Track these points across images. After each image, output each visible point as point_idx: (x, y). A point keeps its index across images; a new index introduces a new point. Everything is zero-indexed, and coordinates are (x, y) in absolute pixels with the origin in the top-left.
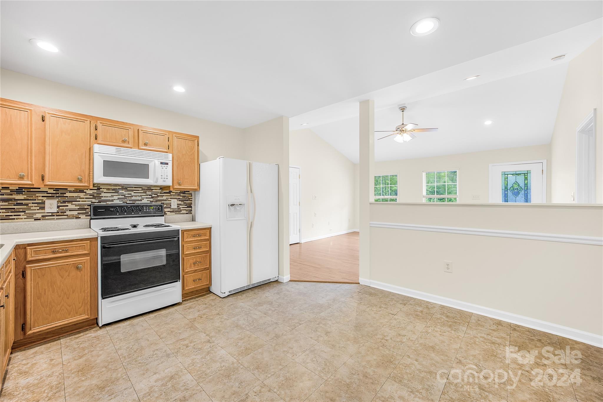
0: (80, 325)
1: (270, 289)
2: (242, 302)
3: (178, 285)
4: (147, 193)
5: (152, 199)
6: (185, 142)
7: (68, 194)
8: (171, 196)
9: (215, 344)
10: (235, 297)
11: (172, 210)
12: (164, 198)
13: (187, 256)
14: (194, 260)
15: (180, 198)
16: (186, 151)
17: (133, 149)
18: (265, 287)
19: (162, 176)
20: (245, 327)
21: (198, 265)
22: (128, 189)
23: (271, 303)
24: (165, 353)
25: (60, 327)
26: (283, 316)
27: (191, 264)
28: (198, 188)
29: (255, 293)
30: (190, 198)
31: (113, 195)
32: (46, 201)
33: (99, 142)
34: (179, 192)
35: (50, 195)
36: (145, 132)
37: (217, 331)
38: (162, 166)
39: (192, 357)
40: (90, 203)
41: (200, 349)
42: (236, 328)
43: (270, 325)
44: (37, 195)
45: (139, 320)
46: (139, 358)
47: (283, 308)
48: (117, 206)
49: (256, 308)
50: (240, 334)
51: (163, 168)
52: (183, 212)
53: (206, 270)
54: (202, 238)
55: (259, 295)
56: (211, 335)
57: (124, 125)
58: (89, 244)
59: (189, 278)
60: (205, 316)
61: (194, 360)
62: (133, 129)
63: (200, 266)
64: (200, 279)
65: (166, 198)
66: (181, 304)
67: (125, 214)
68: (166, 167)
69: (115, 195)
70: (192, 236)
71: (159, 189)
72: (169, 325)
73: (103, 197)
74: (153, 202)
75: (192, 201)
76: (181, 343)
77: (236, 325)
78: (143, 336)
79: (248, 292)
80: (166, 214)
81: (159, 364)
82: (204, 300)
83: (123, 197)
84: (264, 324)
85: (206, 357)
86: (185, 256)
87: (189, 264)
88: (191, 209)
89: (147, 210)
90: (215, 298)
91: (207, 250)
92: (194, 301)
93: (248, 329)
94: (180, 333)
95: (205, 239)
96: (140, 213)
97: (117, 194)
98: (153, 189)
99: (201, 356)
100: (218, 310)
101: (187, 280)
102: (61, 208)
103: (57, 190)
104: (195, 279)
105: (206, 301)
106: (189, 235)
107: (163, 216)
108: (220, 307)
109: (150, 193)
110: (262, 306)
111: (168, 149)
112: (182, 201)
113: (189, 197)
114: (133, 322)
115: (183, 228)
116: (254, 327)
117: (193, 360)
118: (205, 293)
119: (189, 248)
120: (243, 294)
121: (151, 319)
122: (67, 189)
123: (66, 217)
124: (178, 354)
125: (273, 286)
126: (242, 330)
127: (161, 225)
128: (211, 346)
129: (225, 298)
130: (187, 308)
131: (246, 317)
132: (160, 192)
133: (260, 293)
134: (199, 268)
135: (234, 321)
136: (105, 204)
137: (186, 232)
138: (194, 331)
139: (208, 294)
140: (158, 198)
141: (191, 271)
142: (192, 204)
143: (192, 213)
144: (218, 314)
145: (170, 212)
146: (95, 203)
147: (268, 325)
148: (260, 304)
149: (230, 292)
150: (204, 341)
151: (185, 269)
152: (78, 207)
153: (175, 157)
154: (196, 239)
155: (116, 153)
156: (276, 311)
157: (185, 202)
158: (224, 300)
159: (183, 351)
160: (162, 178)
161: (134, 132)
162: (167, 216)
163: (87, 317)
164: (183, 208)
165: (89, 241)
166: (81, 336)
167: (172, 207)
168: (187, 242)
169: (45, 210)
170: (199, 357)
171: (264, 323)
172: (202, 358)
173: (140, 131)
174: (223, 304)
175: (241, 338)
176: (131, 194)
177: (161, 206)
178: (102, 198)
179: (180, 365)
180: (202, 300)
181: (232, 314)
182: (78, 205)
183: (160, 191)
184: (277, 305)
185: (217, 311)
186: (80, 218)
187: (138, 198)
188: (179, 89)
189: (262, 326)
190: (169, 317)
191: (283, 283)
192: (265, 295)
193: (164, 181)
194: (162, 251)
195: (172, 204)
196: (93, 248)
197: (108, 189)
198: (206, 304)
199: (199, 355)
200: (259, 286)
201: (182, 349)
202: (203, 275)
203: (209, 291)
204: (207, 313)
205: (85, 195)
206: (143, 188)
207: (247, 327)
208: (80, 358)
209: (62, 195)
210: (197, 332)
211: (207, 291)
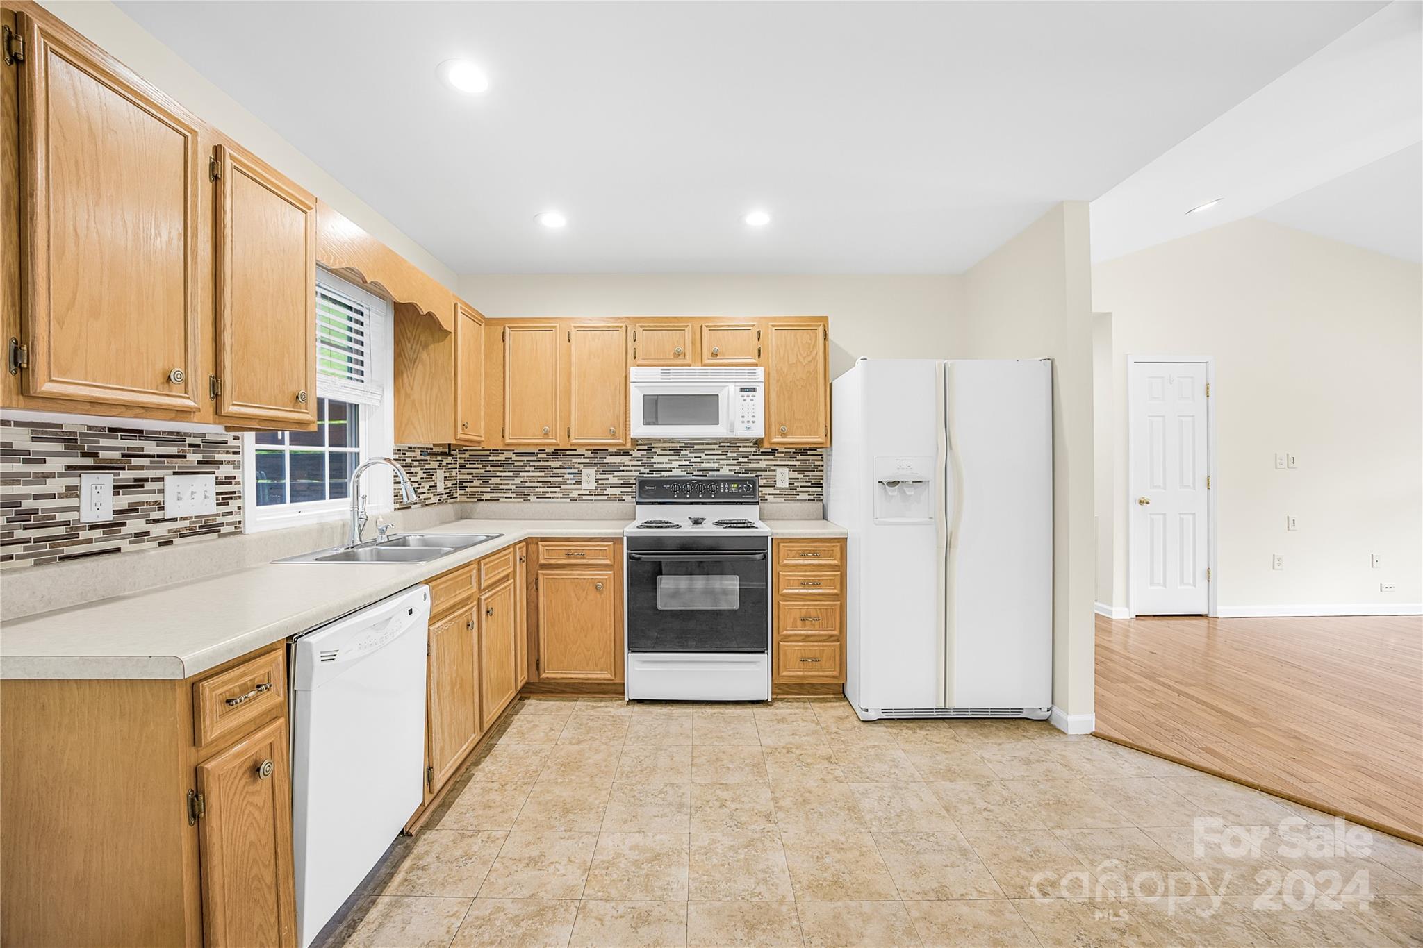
0: (604, 687)
1: (1008, 738)
2: (903, 750)
3: (761, 663)
4: (729, 454)
5: (737, 468)
6: (795, 336)
7: (609, 459)
8: (776, 460)
9: (776, 829)
10: (895, 731)
11: (778, 492)
12: (762, 464)
13: (788, 599)
14: (804, 612)
15: (795, 465)
16: (797, 356)
17: (694, 366)
18: (997, 728)
19: (743, 417)
20: (871, 820)
21: (813, 625)
22: (696, 447)
23: (984, 784)
24: (680, 798)
25: (581, 681)
26: (1000, 837)
27: (795, 619)
28: (826, 440)
29: (954, 738)
30: (819, 466)
31: (671, 460)
32: (583, 470)
33: (639, 362)
34: (794, 450)
35: (587, 461)
36: (713, 329)
37: (801, 799)
38: (743, 396)
39: (715, 834)
40: (637, 474)
41: (740, 825)
42: (847, 812)
43: (940, 848)
44: (574, 460)
45: (685, 713)
46: (639, 787)
47: (1016, 814)
48: (676, 481)
49: (932, 779)
50: (844, 833)
51: (745, 400)
52: (801, 496)
53: (832, 642)
54: (821, 562)
55: (963, 745)
56: (781, 803)
57: (677, 323)
58: (612, 547)
59: (791, 651)
60: (798, 752)
61: (715, 843)
62: (692, 326)
63: (817, 627)
64: (816, 660)
65: (766, 465)
66: (771, 705)
67: (688, 496)
68: (751, 398)
69: (673, 460)
70: (798, 555)
71: (752, 444)
72: (722, 744)
73: (655, 463)
74: (740, 473)
75: (822, 471)
76: (718, 792)
77: (850, 804)
78: (670, 746)
79: (938, 726)
80: (767, 500)
81: (658, 816)
82: (819, 713)
83: (687, 463)
84: (925, 837)
85: (739, 851)
86: (781, 598)
87: (792, 620)
88: (820, 489)
89: (727, 491)
90: (846, 714)
91: (836, 591)
92: (797, 708)
93: (874, 829)
94: (729, 769)
95: (830, 565)
96: (713, 496)
97: (677, 458)
98: (740, 447)
99: (732, 843)
100: (835, 748)
101: (785, 654)
102: (600, 482)
103: (595, 451)
104: (804, 655)
105: (823, 715)
106: (791, 551)
107: (757, 503)
108: (843, 742)
109: (735, 454)
110: (952, 781)
111: (759, 356)
112: (800, 472)
113: (817, 463)
114: (674, 712)
115: (777, 534)
116: (893, 833)
117: (714, 841)
118: (832, 696)
119: (792, 581)
120: (921, 728)
121: (703, 717)
122: (607, 450)
123: (606, 497)
124: (698, 814)
125: (1024, 734)
126: (858, 826)
127: (744, 523)
128: (765, 830)
129: (870, 724)
130: (776, 719)
131: (889, 794)
132: (754, 452)
133: (970, 740)
134: (813, 632)
135: (853, 793)
136: (659, 476)
137: (783, 542)
138: (756, 778)
139: (839, 700)
140: (750, 465)
141: (796, 635)
142: (822, 479)
143: (822, 500)
144: (829, 759)
145: (773, 496)
146: (645, 474)
147: (936, 847)
148: (950, 774)
149: (884, 711)
150: (760, 810)
151: (781, 630)
152: (622, 482)
153: (773, 374)
154: (806, 562)
155: (662, 379)
156: (985, 814)
157: (806, 474)
158: (862, 728)
159: (709, 810)
160: (743, 422)
161: (694, 333)
162: (766, 505)
163: (609, 676)
164: (801, 487)
165: (611, 543)
166: (599, 707)
167: (778, 485)
168: (786, 565)
169: (581, 484)
170: (727, 842)
171: (927, 834)
172: (731, 848)
173: (704, 327)
174: (854, 737)
175: (842, 846)
176: (700, 457)
177: (753, 482)
178: (655, 466)
179: (685, 838)
180: (817, 710)
181: (861, 772)
182: (623, 478)
183: (754, 449)
184: (1002, 796)
185: (830, 750)
186: (624, 500)
187: (712, 465)
188: (758, 219)
189: (916, 840)
190: (733, 726)
191: (1064, 733)
192: (979, 753)
193: (748, 428)
194: (733, 580)
195: (777, 479)
196: (616, 554)
197: (664, 449)
198: (818, 723)
199: (730, 839)
200: (979, 721)
201: (710, 807)
202: (825, 651)
203: (843, 693)
204: (807, 747)
205: (631, 460)
206: (722, 444)
207: (874, 823)
208: (577, 744)
209: (601, 461)
210: (760, 781)
211: (839, 692)
